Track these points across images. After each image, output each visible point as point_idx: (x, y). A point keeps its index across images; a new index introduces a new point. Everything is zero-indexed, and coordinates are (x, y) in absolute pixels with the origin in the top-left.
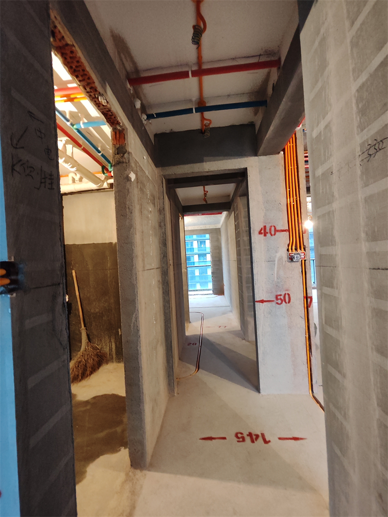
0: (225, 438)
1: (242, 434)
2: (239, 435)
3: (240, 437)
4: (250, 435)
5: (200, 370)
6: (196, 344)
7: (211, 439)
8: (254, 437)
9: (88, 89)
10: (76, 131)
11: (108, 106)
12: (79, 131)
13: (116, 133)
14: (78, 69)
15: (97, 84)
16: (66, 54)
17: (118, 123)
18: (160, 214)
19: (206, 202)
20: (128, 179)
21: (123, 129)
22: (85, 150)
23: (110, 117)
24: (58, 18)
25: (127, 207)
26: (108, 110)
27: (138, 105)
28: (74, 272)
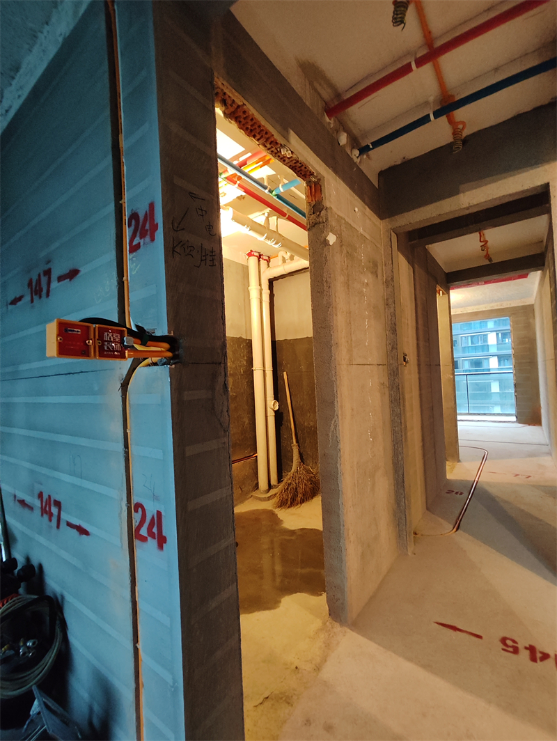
0: (480, 637)
1: (514, 641)
2: (509, 642)
3: (508, 645)
4: (532, 649)
5: (459, 531)
6: (461, 494)
7: (454, 628)
8: (539, 655)
9: (268, 146)
10: (275, 198)
11: (294, 156)
12: (279, 196)
13: (311, 187)
14: (254, 127)
15: (277, 137)
16: (240, 117)
17: (312, 174)
18: (387, 286)
19: (490, 260)
20: (326, 243)
21: (319, 180)
22: (291, 219)
23: (300, 169)
24: (225, 83)
25: (325, 280)
26: (294, 161)
27: (343, 139)
28: (285, 373)
